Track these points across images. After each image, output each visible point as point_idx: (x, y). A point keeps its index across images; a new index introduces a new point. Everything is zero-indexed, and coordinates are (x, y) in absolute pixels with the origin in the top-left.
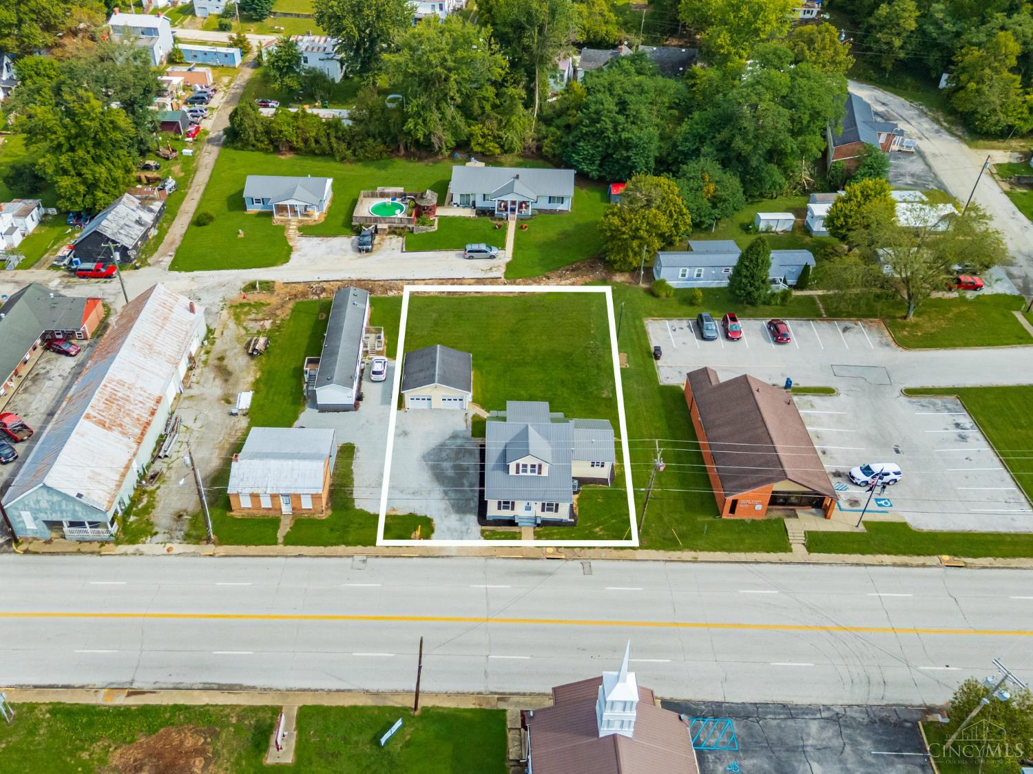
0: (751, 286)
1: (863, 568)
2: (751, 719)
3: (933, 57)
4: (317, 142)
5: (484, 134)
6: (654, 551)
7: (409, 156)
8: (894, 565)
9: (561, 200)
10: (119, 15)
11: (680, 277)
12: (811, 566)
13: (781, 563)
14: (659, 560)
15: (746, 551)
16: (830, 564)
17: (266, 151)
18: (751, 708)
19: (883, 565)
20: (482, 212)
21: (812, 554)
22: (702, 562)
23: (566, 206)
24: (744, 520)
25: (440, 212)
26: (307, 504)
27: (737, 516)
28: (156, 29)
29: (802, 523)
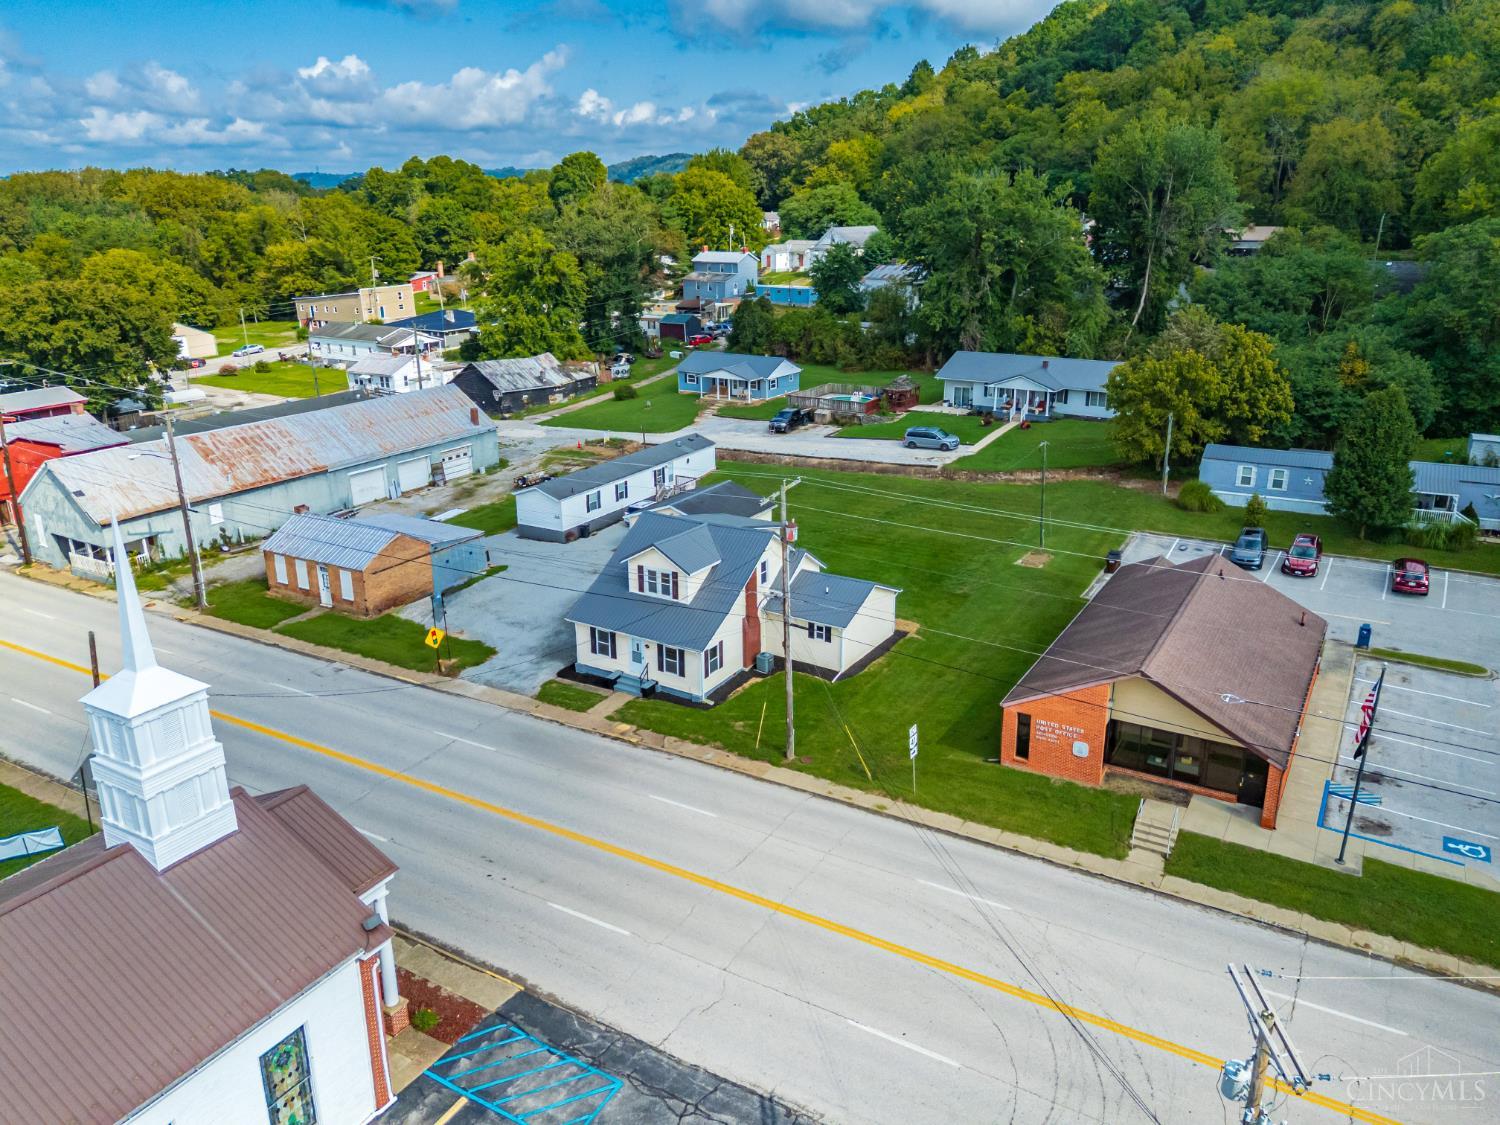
0: (1360, 486)
1: (1299, 942)
2: (671, 1102)
5: (1039, 334)
6: (812, 777)
8: (1403, 963)
10: (707, 252)
11: (1238, 483)
12: (1150, 896)
13: (1077, 869)
14: (804, 791)
15: (1005, 827)
16: (1205, 907)
18: (699, 1082)
19: (1365, 954)
21: (1169, 878)
22: (889, 816)
24: (1048, 779)
25: (918, 408)
26: (347, 590)
27: (1034, 767)
28: (735, 265)
29: (1190, 817)
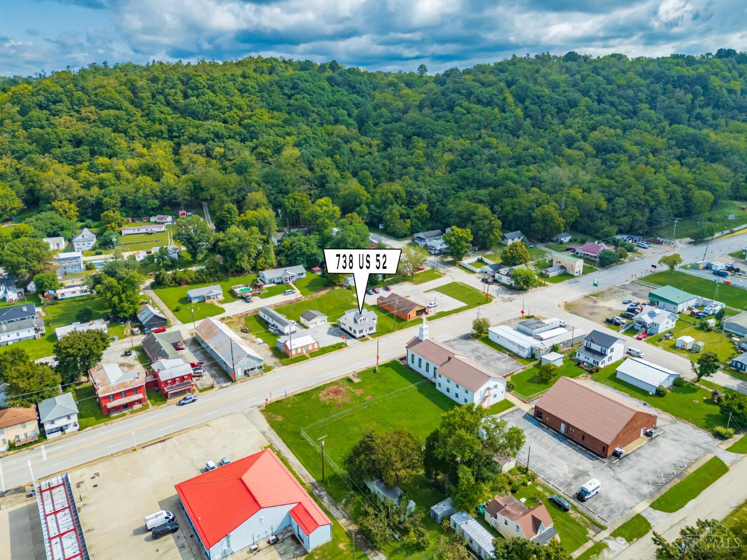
3: (375, 220)
4: (196, 278)
5: (262, 262)
7: (234, 276)
9: (302, 274)
12: (432, 323)
13: (426, 324)
16: (436, 321)
17: (175, 286)
20: (278, 283)
21: (431, 321)
23: (304, 276)
25: (265, 286)
26: (310, 348)
27: (411, 319)
29: (424, 316)
